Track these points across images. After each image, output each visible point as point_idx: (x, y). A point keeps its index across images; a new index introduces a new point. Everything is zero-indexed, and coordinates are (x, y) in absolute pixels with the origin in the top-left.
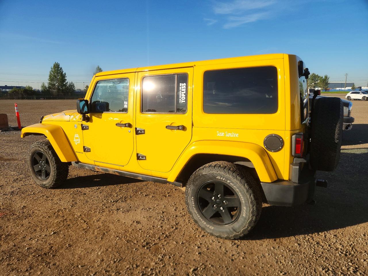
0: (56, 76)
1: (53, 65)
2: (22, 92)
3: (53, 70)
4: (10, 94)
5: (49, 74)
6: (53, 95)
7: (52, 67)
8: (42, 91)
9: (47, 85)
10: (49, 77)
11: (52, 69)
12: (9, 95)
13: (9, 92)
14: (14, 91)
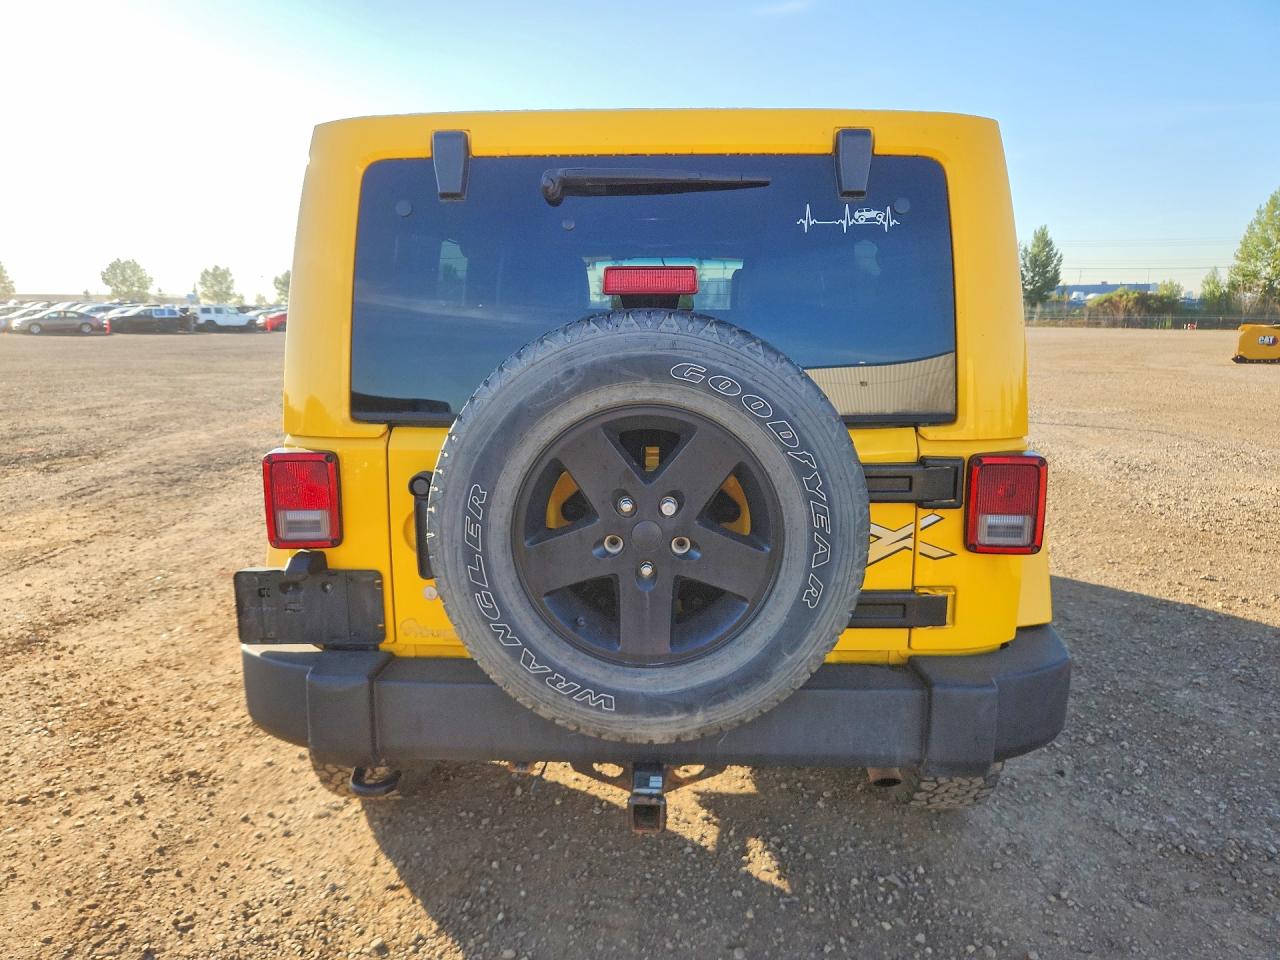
0: (1268, 240)
1: (1268, 199)
2: (1130, 304)
3: (1265, 217)
4: (1091, 311)
5: (1243, 232)
6: (1241, 312)
7: (1264, 207)
8: (1203, 301)
9: (1224, 278)
10: (1240, 246)
11: (1259, 212)
12: (1087, 313)
13: (1089, 304)
14: (1105, 301)
